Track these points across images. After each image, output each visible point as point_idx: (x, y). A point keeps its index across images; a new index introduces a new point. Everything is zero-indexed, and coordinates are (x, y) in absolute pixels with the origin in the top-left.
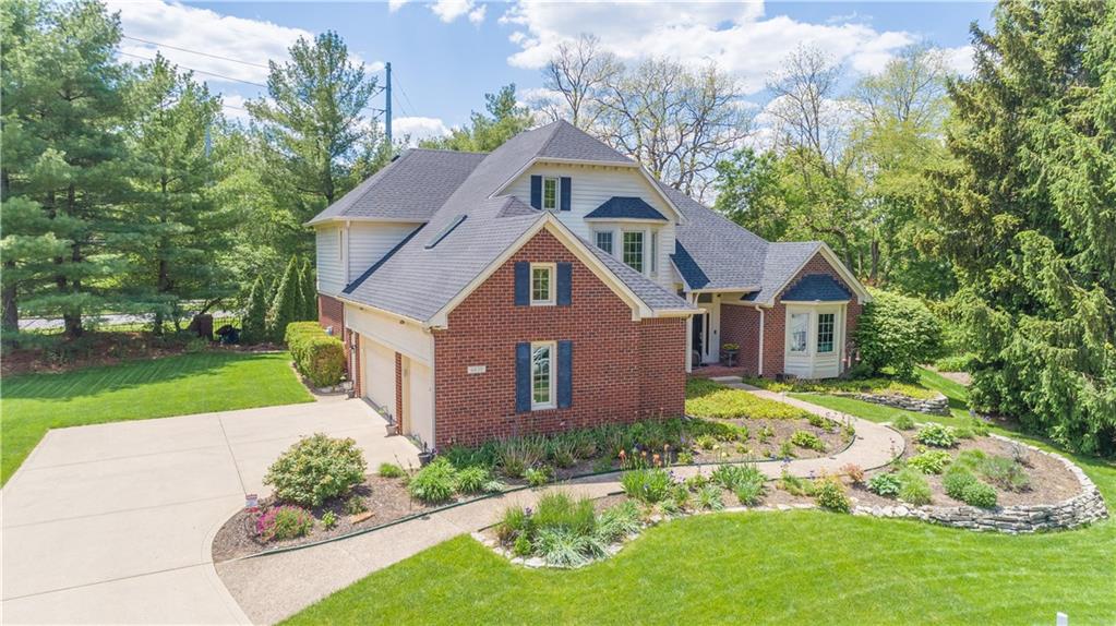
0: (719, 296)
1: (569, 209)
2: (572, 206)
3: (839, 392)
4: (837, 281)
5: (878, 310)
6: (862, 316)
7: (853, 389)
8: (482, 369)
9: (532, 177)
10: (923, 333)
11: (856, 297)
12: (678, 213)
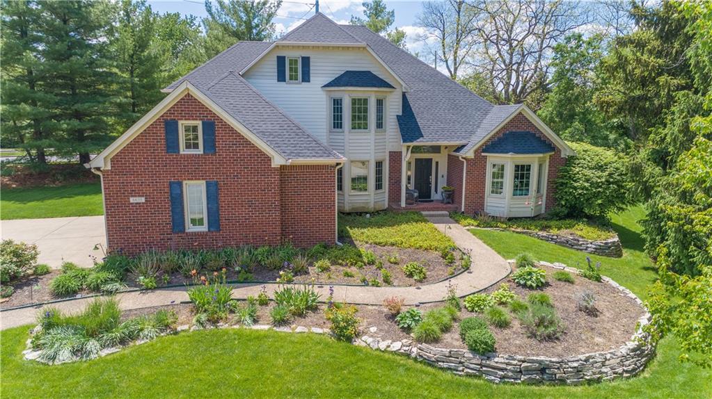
0: (446, 148)
1: (309, 81)
2: (311, 78)
3: (519, 230)
4: (540, 138)
5: (577, 162)
6: (562, 167)
7: (533, 227)
8: (143, 200)
9: (278, 57)
10: (613, 183)
11: (560, 151)
12: (402, 82)
